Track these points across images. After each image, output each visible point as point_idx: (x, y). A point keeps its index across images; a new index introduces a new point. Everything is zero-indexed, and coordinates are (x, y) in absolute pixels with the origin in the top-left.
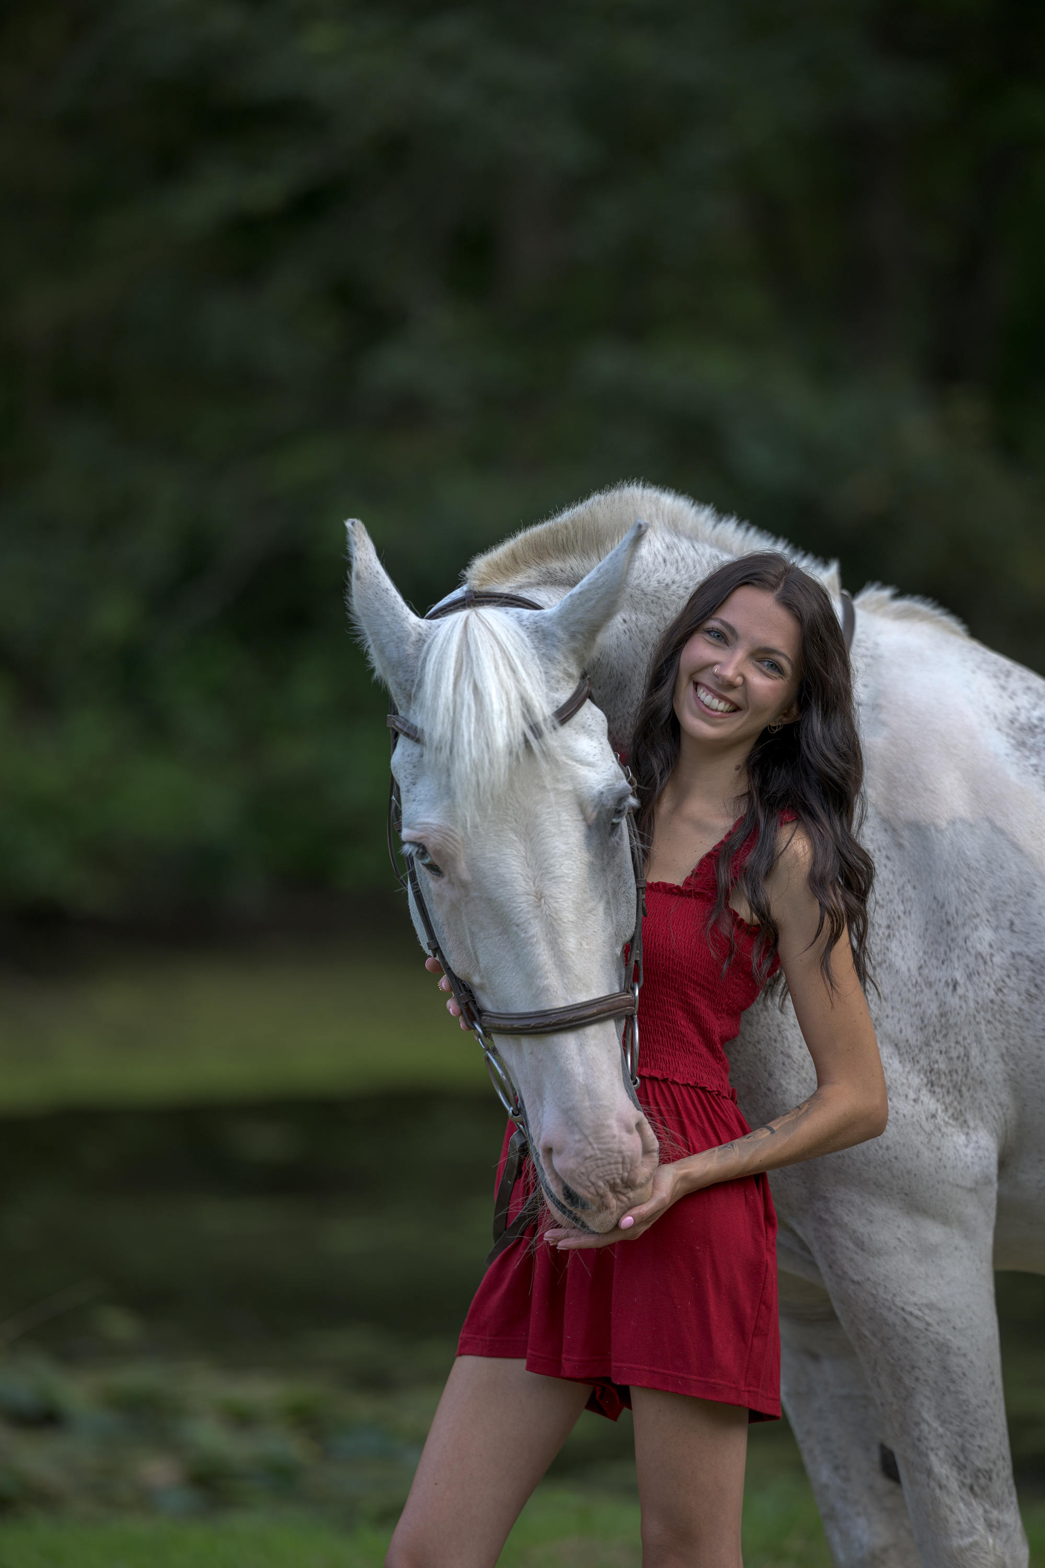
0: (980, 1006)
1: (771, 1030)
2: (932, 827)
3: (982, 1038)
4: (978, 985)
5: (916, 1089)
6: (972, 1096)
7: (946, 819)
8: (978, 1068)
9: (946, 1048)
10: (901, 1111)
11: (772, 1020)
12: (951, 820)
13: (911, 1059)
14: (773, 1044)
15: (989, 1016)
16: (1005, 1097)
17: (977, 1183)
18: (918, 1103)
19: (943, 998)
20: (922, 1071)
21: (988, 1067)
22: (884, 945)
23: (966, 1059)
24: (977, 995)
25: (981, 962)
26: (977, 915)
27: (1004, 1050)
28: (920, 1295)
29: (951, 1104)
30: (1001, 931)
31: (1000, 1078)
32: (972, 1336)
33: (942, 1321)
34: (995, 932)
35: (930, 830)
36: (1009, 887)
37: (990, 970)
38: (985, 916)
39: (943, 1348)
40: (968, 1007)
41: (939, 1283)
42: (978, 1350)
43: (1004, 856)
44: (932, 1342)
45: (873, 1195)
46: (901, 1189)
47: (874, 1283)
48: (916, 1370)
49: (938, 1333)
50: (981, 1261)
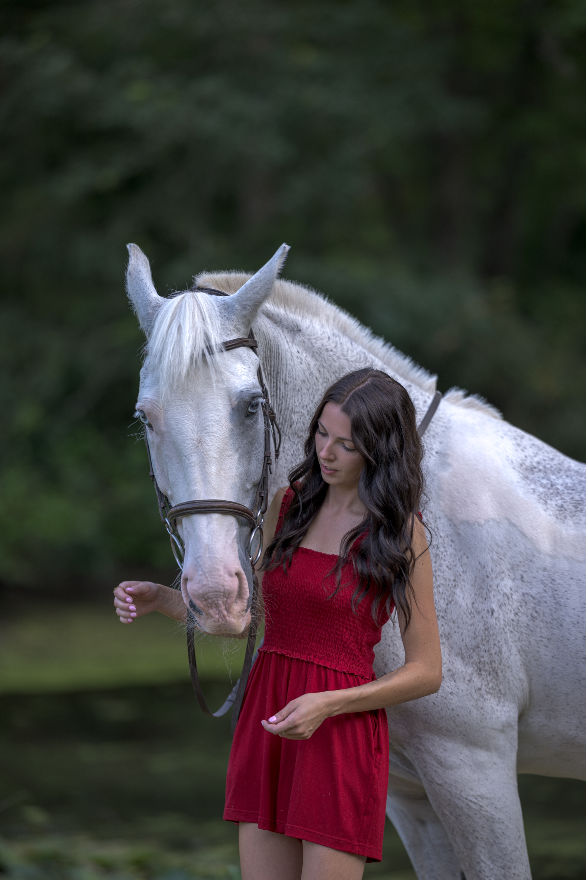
0: (506, 623)
1: (387, 639)
3: (508, 641)
4: (505, 611)
5: (470, 674)
6: (504, 676)
7: (484, 519)
8: (506, 659)
9: (488, 648)
11: (387, 633)
12: (487, 519)
13: (468, 656)
14: (388, 647)
15: (511, 629)
16: (522, 675)
17: (503, 726)
18: (471, 682)
19: (486, 620)
20: (474, 663)
21: (512, 658)
23: (500, 654)
24: (505, 617)
25: (506, 598)
26: (503, 572)
27: (520, 648)
28: (476, 791)
29: (491, 681)
30: (516, 581)
31: (519, 663)
32: (507, 811)
33: (489, 804)
34: (513, 582)
35: (475, 525)
36: (520, 556)
37: (511, 603)
38: (507, 573)
39: (491, 820)
40: (500, 624)
41: (486, 783)
42: (510, 819)
43: (517, 539)
44: (484, 817)
45: (446, 735)
46: (461, 732)
47: (449, 784)
48: (476, 833)
49: (487, 811)
50: (509, 770)
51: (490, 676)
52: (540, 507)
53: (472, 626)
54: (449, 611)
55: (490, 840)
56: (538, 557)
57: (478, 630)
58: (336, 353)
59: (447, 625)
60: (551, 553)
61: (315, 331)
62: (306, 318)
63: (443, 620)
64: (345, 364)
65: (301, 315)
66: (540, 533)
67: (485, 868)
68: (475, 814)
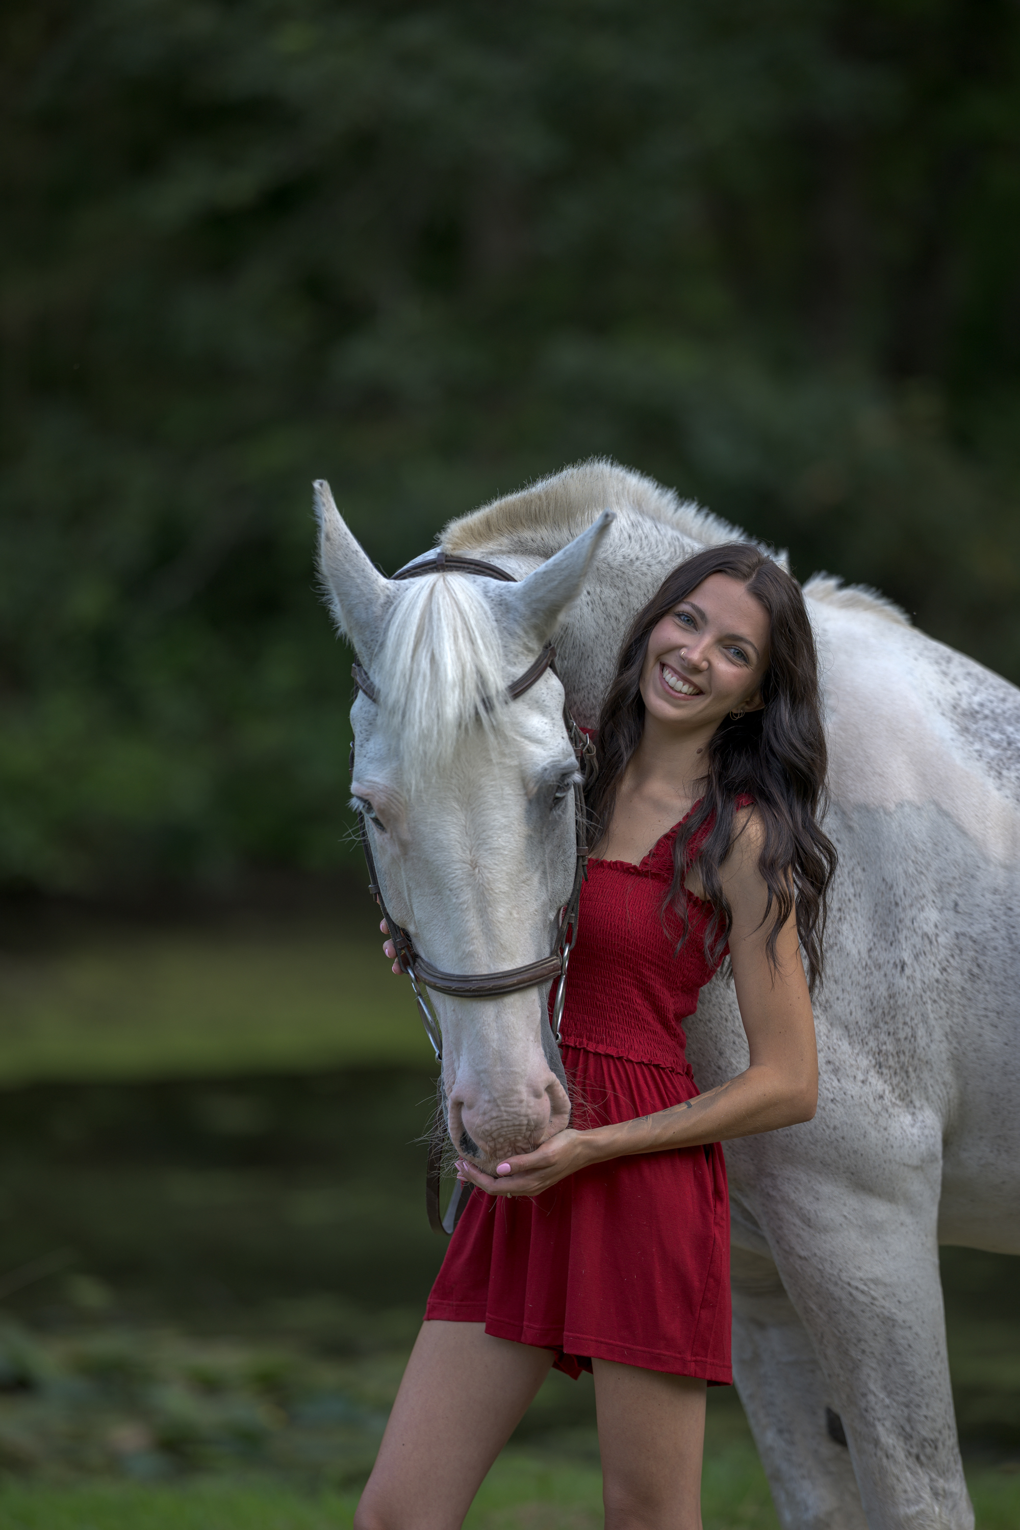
0: (926, 986)
1: (722, 1009)
2: (881, 810)
3: (928, 1018)
4: (924, 965)
5: (864, 1070)
6: (918, 1077)
7: (894, 802)
8: (924, 1048)
9: (894, 1029)
10: (849, 1092)
11: (723, 999)
12: (900, 803)
13: (860, 1041)
14: (724, 1022)
15: (935, 997)
16: (949, 1076)
17: (923, 1161)
18: (866, 1084)
19: (892, 980)
20: (870, 1052)
21: (933, 1047)
22: (836, 928)
23: (913, 1040)
24: (924, 976)
25: (926, 941)
26: (924, 896)
27: (948, 1030)
28: (866, 1271)
29: (897, 1085)
30: (946, 912)
31: (944, 1057)
32: (917, 1309)
33: (887, 1296)
34: (940, 913)
35: (879, 813)
36: (954, 868)
37: (935, 950)
38: (930, 897)
39: (889, 1321)
40: (915, 988)
41: (884, 1259)
42: (923, 1322)
43: (950, 838)
44: (878, 1316)
45: (820, 1173)
46: (848, 1168)
47: (821, 1258)
48: (863, 1343)
49: (883, 1307)
50: (926, 1236)
51: (895, 1077)
52: (991, 784)
53: (868, 990)
55: (886, 1356)
56: (985, 870)
60: (1007, 862)
66: (991, 828)
67: (876, 1403)
68: (863, 1311)
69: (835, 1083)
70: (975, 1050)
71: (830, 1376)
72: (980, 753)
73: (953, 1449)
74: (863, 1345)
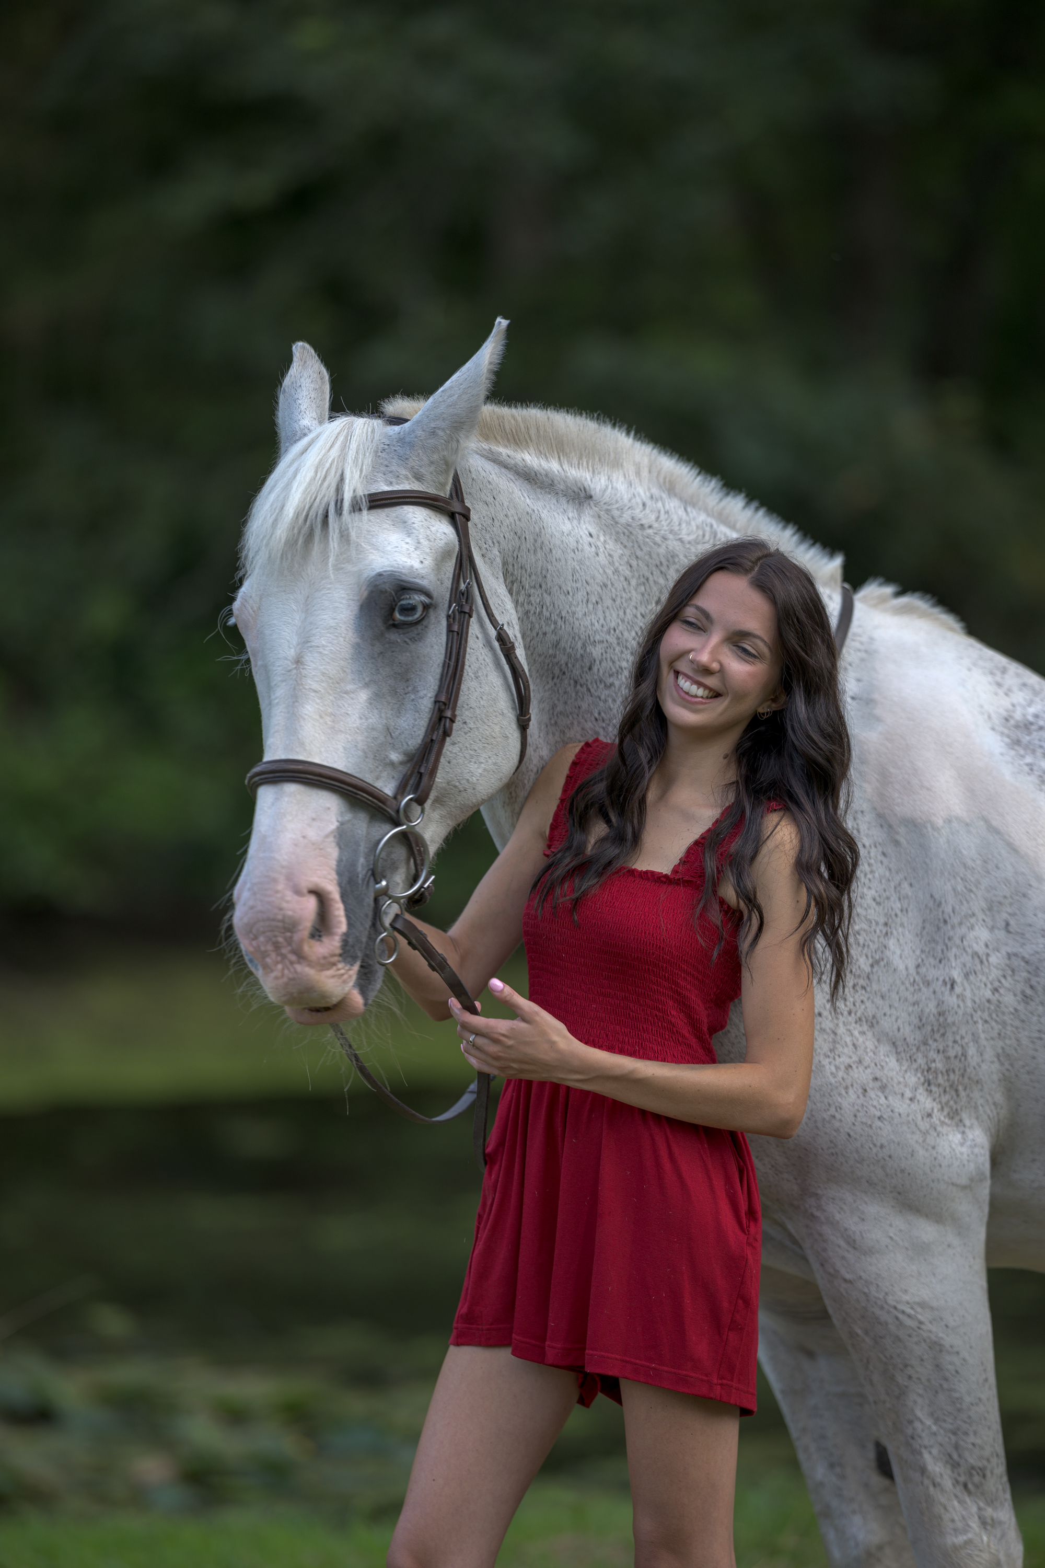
0: (977, 1006)
3: (979, 1038)
4: (975, 985)
5: (912, 1087)
7: (942, 817)
8: (974, 1068)
9: (943, 1047)
10: (896, 1110)
12: (947, 818)
13: (908, 1058)
15: (986, 1016)
16: (999, 1096)
17: (971, 1180)
18: (914, 1102)
19: (941, 997)
20: (919, 1070)
21: (985, 1067)
22: (882, 943)
23: (963, 1058)
24: (975, 995)
25: (977, 961)
26: (974, 915)
27: (1000, 1051)
28: (912, 1294)
29: (947, 1103)
30: (996, 931)
31: (995, 1077)
32: (965, 1334)
33: (934, 1320)
34: (991, 932)
35: (926, 828)
36: (1004, 887)
37: (986, 970)
38: (981, 916)
39: (935, 1346)
40: (965, 1006)
41: (931, 1282)
42: (971, 1347)
43: (1000, 855)
44: (925, 1341)
45: (866, 1192)
46: (895, 1187)
47: (866, 1281)
48: (909, 1368)
49: (930, 1331)
50: (974, 1258)
51: (944, 1095)
53: (916, 1006)
54: (875, 977)
55: (934, 1383)
56: (1037, 889)
57: (926, 1014)
58: (660, 530)
59: (870, 1001)
61: (618, 495)
62: (599, 473)
63: (864, 992)
64: (677, 548)
65: (591, 469)
67: (923, 1431)
68: (910, 1336)
69: (883, 1100)
70: (1028, 1073)
71: (875, 1403)
72: (1031, 766)
73: (1001, 1477)
74: (909, 1371)
